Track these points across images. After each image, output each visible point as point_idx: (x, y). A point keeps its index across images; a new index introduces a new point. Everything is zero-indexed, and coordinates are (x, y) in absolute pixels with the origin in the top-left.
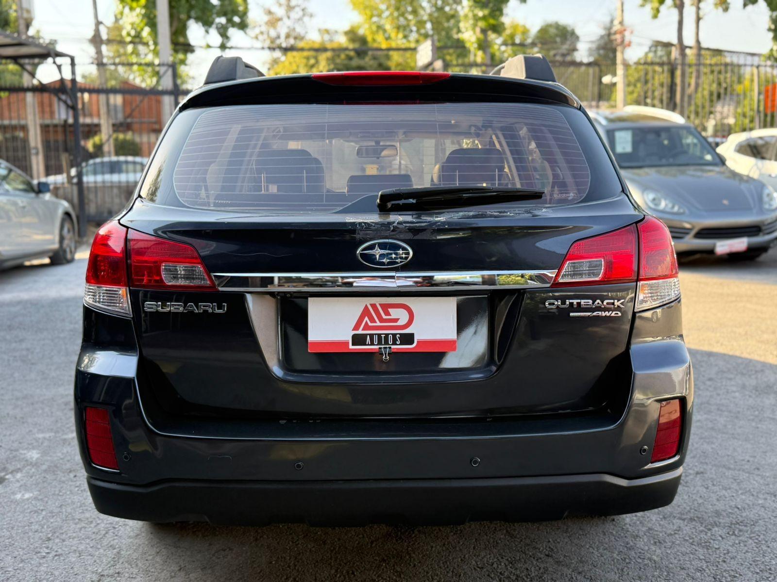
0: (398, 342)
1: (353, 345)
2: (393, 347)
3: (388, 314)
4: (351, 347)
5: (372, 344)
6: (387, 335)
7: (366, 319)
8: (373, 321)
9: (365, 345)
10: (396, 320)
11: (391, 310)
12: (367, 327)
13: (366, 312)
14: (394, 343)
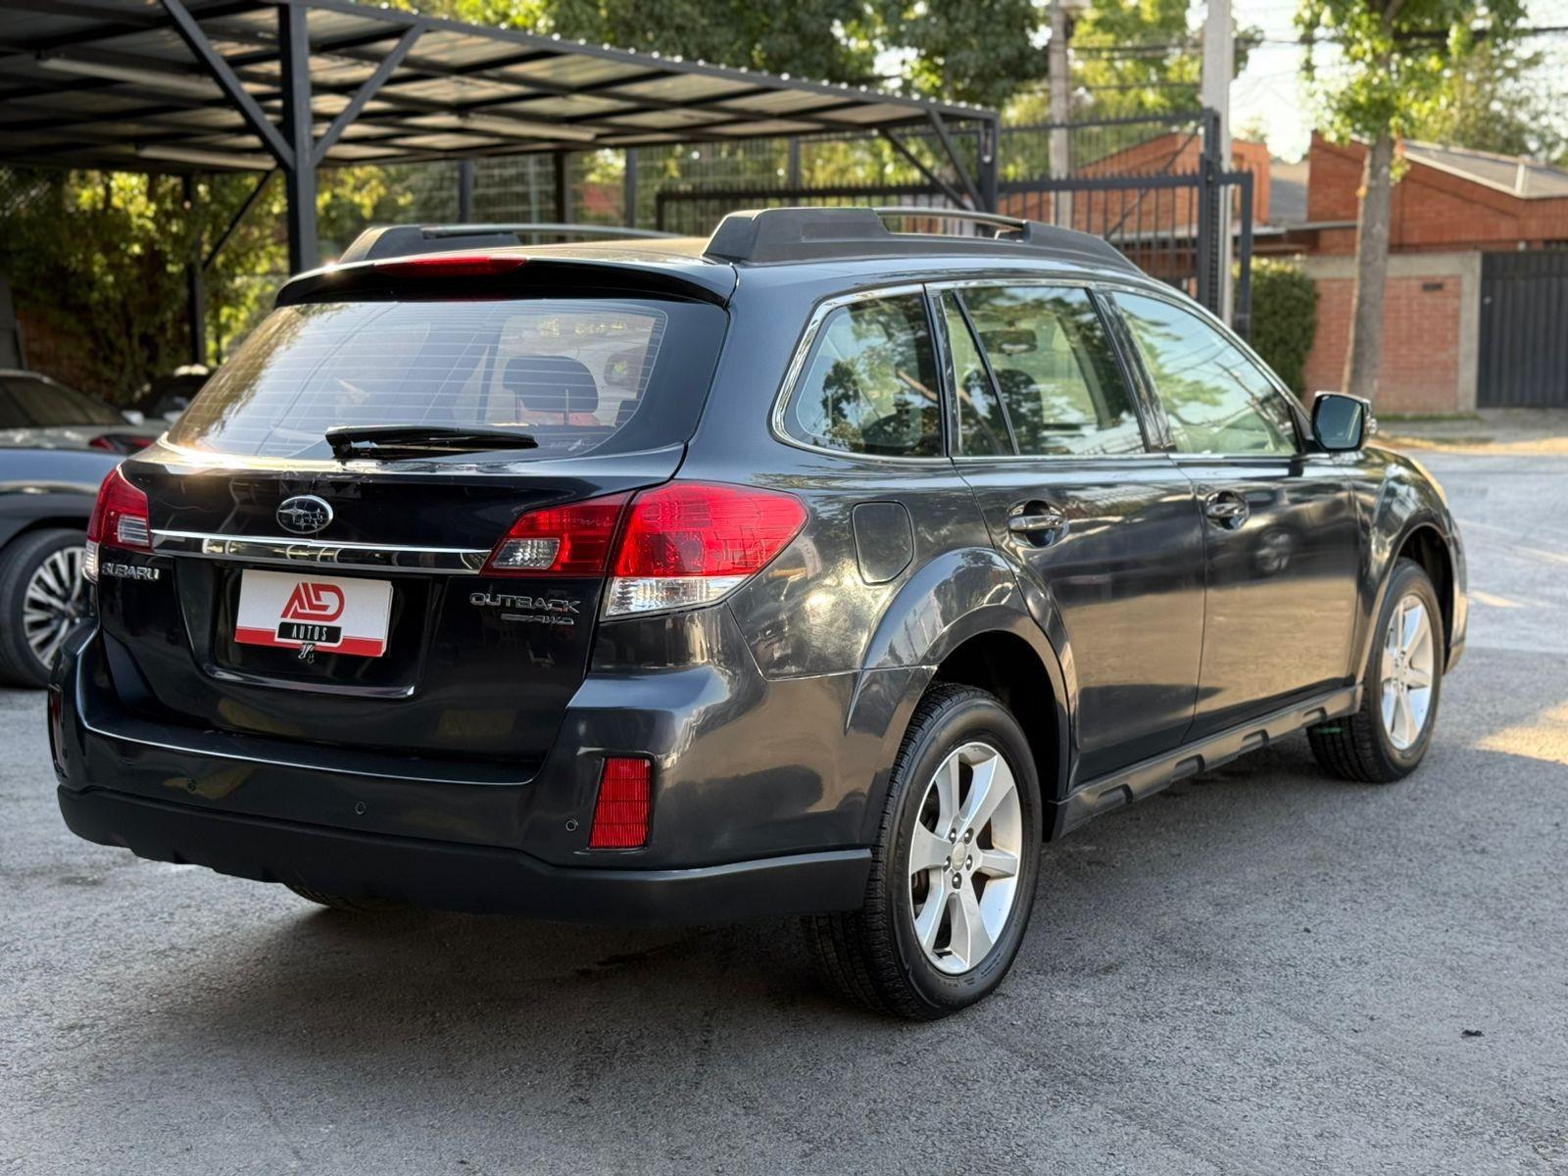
0: (324, 638)
1: (279, 636)
2: (318, 643)
3: (318, 598)
4: (277, 639)
5: (298, 638)
6: (314, 626)
7: (296, 603)
8: (302, 606)
9: (290, 637)
10: (325, 608)
11: (322, 594)
12: (296, 615)
13: (296, 595)
14: (320, 640)
